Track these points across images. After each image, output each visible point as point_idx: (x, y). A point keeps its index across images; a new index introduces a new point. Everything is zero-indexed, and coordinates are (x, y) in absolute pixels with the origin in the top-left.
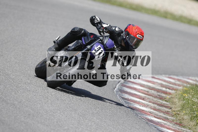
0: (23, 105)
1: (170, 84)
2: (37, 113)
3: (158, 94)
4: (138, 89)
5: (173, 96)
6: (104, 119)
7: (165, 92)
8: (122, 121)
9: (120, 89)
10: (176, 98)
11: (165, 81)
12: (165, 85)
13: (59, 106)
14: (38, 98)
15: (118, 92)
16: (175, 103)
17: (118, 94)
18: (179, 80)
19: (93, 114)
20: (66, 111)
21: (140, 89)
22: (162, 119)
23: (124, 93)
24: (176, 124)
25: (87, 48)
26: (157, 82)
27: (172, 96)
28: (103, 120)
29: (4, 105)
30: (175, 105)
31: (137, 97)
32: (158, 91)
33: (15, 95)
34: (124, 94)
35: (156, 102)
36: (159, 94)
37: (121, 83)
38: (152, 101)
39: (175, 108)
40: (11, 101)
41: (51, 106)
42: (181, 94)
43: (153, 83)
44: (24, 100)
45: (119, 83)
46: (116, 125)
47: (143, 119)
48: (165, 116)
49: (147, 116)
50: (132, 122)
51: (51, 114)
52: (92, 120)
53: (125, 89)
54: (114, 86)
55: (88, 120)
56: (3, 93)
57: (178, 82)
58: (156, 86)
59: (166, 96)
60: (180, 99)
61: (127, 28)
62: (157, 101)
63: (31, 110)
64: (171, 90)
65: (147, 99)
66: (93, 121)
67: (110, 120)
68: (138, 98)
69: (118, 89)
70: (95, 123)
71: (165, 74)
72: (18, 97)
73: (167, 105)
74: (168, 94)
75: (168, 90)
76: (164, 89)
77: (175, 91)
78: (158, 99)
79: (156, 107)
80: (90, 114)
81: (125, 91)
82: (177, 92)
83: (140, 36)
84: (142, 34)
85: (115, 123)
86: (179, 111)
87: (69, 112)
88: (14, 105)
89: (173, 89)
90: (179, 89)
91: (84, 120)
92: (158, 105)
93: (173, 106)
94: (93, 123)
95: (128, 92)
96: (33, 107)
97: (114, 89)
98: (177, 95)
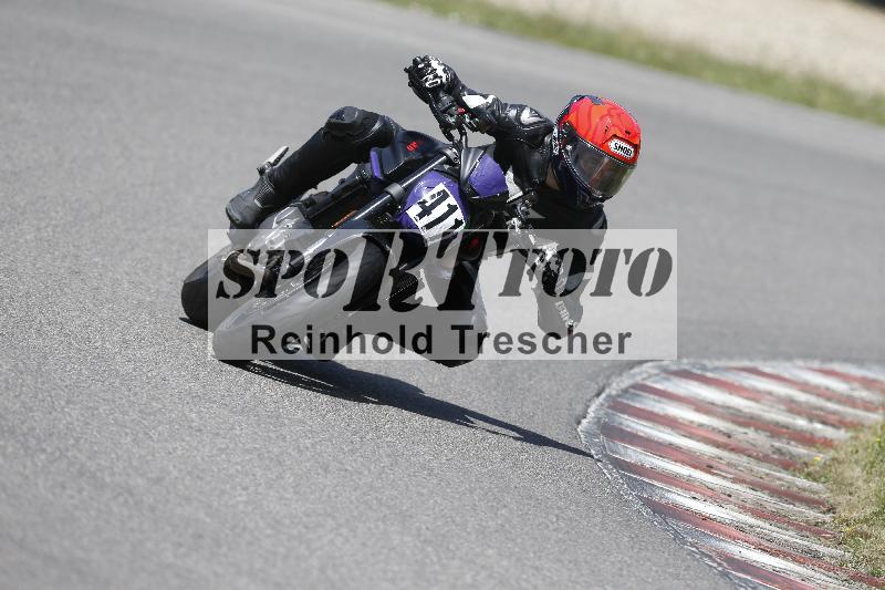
0: (168, 492)
1: (829, 399)
2: (233, 528)
3: (772, 446)
4: (686, 423)
5: (842, 455)
6: (532, 555)
7: (808, 435)
8: (613, 563)
9: (605, 423)
10: (856, 462)
11: (805, 387)
12: (807, 403)
13: (329, 496)
14: (237, 463)
15: (597, 436)
16: (852, 484)
17: (596, 444)
18: (868, 383)
19: (483, 533)
20: (364, 522)
21: (692, 422)
22: (789, 555)
23: (623, 440)
24: (857, 578)
25: (388, 193)
26: (770, 393)
27: (836, 455)
28: (528, 559)
29: (85, 493)
30: (851, 494)
31: (680, 457)
32: (775, 430)
33: (134, 450)
34: (620, 446)
35: (766, 481)
36: (777, 444)
37: (609, 396)
38: (749, 478)
39: (852, 507)
40: (117, 477)
41: (295, 497)
42: (876, 445)
43: (754, 395)
44: (175, 473)
45: (598, 395)
46: (586, 582)
47: (707, 556)
48: (806, 543)
49: (723, 544)
50: (657, 572)
51: (295, 532)
52: (478, 561)
53: (629, 423)
54: (579, 409)
55: (461, 558)
56: (82, 441)
57: (863, 394)
58: (765, 411)
59: (809, 455)
60: (872, 467)
61: (566, 113)
62: (767, 475)
63: (207, 515)
64: (833, 426)
65: (723, 467)
66: (483, 567)
67: (559, 561)
68: (683, 463)
69: (595, 423)
70: (490, 576)
71: (806, 356)
72: (150, 458)
73: (816, 493)
74: (818, 445)
75: (819, 426)
76: (801, 423)
77: (850, 434)
78: (774, 468)
79: (764, 503)
80: (469, 533)
81: (629, 429)
82: (861, 435)
83: (624, 145)
84: (632, 137)
85: (582, 575)
86: (866, 521)
87: (377, 527)
88: (132, 495)
89: (840, 423)
90: (867, 423)
91: (445, 561)
92: (774, 492)
93: (842, 499)
94: (483, 574)
95: (641, 434)
96: (216, 504)
97: (579, 423)
98: (857, 451)
